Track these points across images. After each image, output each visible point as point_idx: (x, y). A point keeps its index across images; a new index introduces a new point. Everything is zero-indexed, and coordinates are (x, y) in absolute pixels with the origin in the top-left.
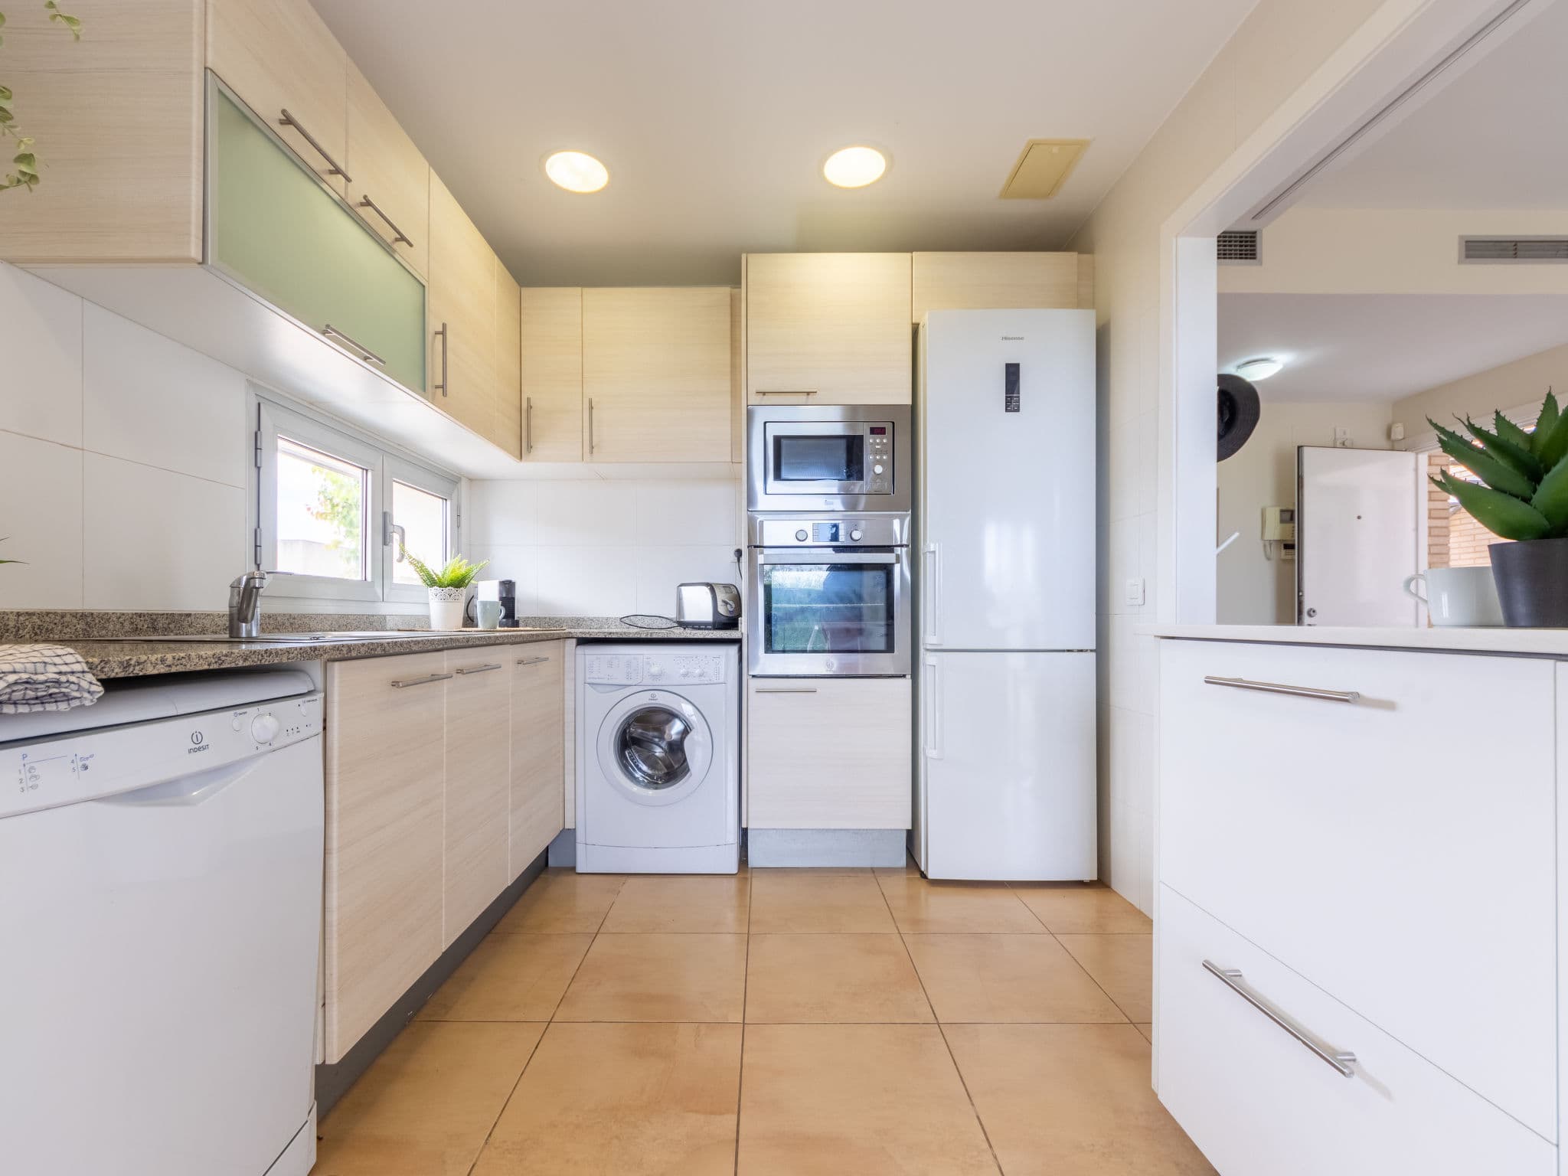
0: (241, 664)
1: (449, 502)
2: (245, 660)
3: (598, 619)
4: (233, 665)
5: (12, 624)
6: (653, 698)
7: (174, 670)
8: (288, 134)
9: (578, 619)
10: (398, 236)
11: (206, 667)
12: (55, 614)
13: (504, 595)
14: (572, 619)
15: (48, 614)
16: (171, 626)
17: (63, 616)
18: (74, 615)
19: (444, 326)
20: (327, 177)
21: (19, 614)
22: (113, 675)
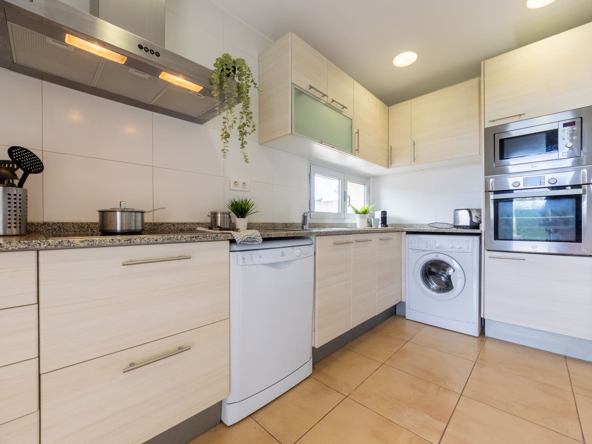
0: (292, 236)
1: (366, 186)
2: (293, 235)
3: (419, 224)
4: (290, 236)
5: (261, 225)
6: (437, 256)
7: (278, 236)
8: (312, 91)
9: (411, 225)
10: (343, 107)
11: (284, 236)
12: (268, 223)
13: (383, 216)
14: (409, 225)
15: (267, 223)
16: (290, 226)
17: (269, 224)
18: (271, 223)
19: (358, 130)
20: (322, 98)
21: (262, 223)
22: (265, 237)
